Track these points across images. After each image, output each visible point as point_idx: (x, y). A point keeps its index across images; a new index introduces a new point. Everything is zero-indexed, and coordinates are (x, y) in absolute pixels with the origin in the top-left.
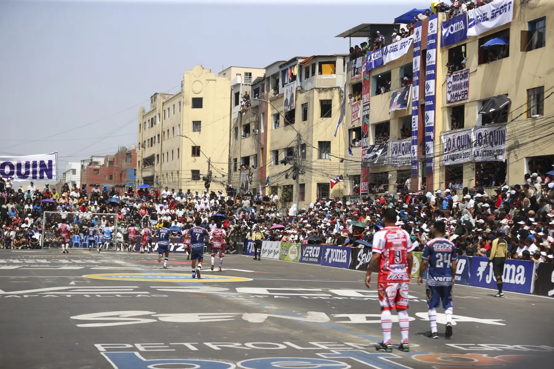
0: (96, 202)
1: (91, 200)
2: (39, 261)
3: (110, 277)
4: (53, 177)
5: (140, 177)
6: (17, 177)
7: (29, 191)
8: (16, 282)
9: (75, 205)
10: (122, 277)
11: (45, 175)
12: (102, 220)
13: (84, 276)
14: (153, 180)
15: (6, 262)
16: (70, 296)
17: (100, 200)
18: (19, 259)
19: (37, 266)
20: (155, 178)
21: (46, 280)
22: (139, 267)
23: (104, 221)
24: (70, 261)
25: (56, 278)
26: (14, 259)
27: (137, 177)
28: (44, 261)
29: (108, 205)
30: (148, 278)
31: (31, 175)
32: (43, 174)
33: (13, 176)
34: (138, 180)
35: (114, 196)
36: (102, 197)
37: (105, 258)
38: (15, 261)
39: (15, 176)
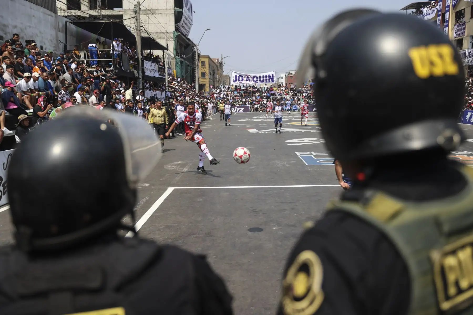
0: (292, 91)
1: (290, 91)
4: (274, 81)
6: (259, 82)
7: (264, 88)
9: (283, 93)
11: (271, 81)
13: (289, 123)
18: (262, 116)
19: (269, 119)
22: (311, 119)
26: (260, 116)
31: (265, 81)
33: (258, 82)
36: (295, 89)
38: (261, 117)
39: (259, 81)
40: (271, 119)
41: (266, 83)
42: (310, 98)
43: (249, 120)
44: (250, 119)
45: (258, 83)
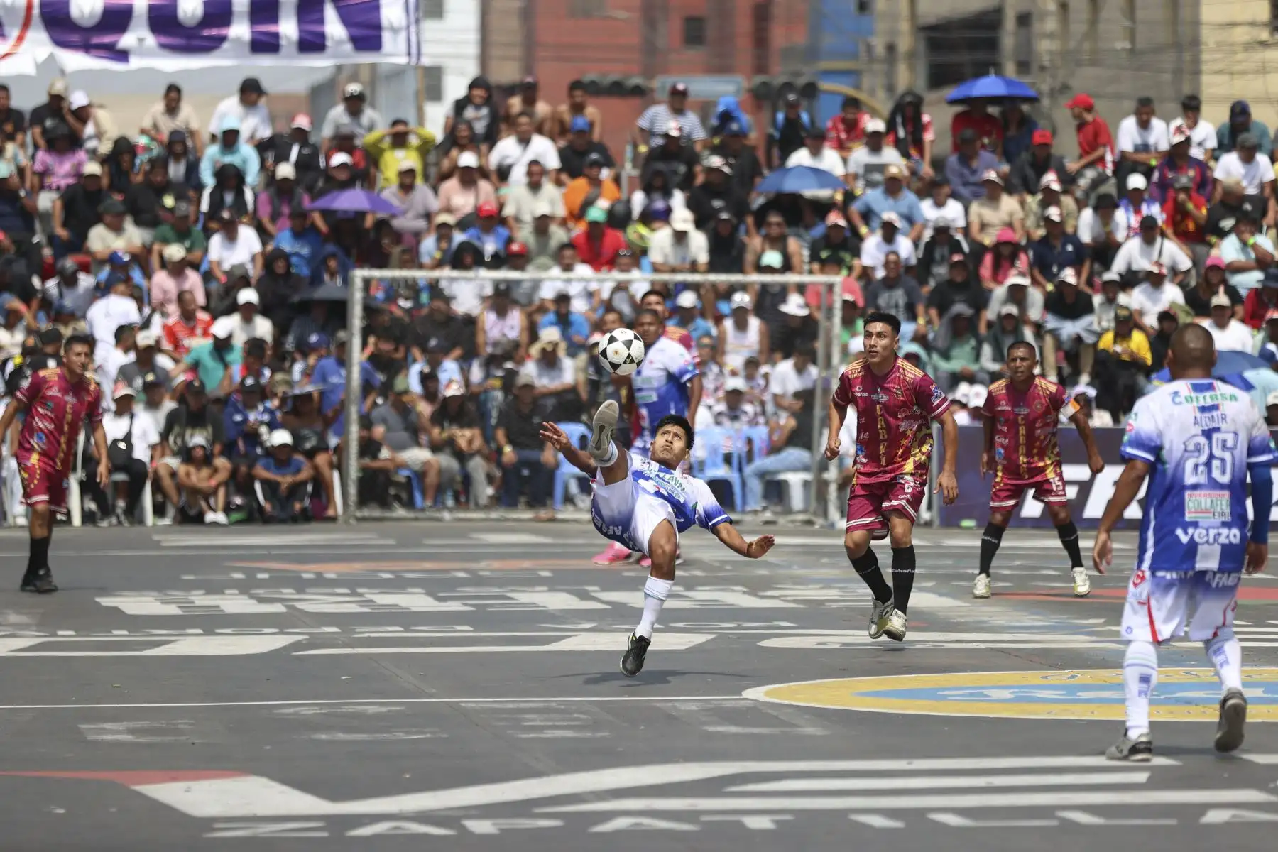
0: (678, 199)
1: (648, 190)
2: (385, 599)
3: (931, 694)
4: (386, 37)
5: (904, 26)
6: (151, 40)
7: (229, 139)
8: (341, 736)
9: (542, 223)
10: (1006, 694)
11: (334, 27)
12: (728, 324)
13: (756, 694)
14: (992, 45)
15: (172, 610)
16: (764, 823)
17: (705, 186)
18: (245, 588)
20: (1010, 23)
21: (535, 720)
22: (1075, 630)
23: (741, 326)
24: (585, 596)
25: (580, 707)
26: (214, 588)
27: (881, 26)
28: (418, 601)
29: (760, 218)
30: (1188, 702)
31: (240, 30)
32: (321, 21)
33: (127, 40)
34: (891, 48)
35: (801, 157)
36: (716, 161)
37: (798, 571)
38: (234, 603)
39: (136, 37)
40: (422, 632)
41: (262, 66)
42: (960, 308)
43: (66, 634)
44: (79, 631)
45: (135, 63)
